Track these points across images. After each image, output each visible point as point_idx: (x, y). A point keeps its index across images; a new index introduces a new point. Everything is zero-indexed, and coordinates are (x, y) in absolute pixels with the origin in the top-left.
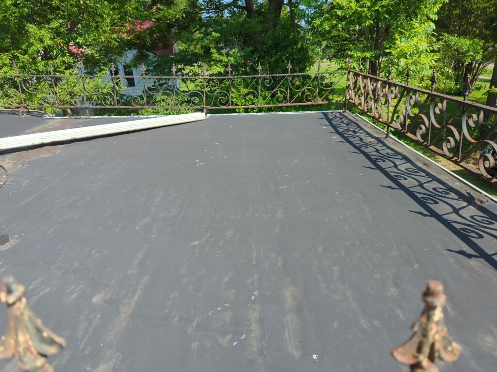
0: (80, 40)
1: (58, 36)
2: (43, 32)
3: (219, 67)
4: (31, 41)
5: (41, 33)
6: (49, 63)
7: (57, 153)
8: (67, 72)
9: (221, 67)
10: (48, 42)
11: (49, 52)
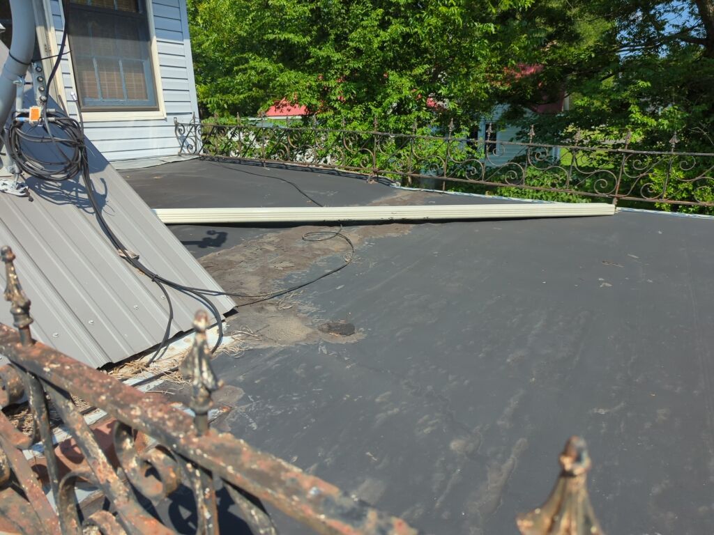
0: (443, 91)
1: (418, 85)
2: (404, 80)
3: (639, 134)
4: (389, 91)
5: (401, 81)
6: (402, 118)
7: (406, 234)
8: (420, 130)
9: (641, 133)
10: (406, 92)
11: (404, 105)
